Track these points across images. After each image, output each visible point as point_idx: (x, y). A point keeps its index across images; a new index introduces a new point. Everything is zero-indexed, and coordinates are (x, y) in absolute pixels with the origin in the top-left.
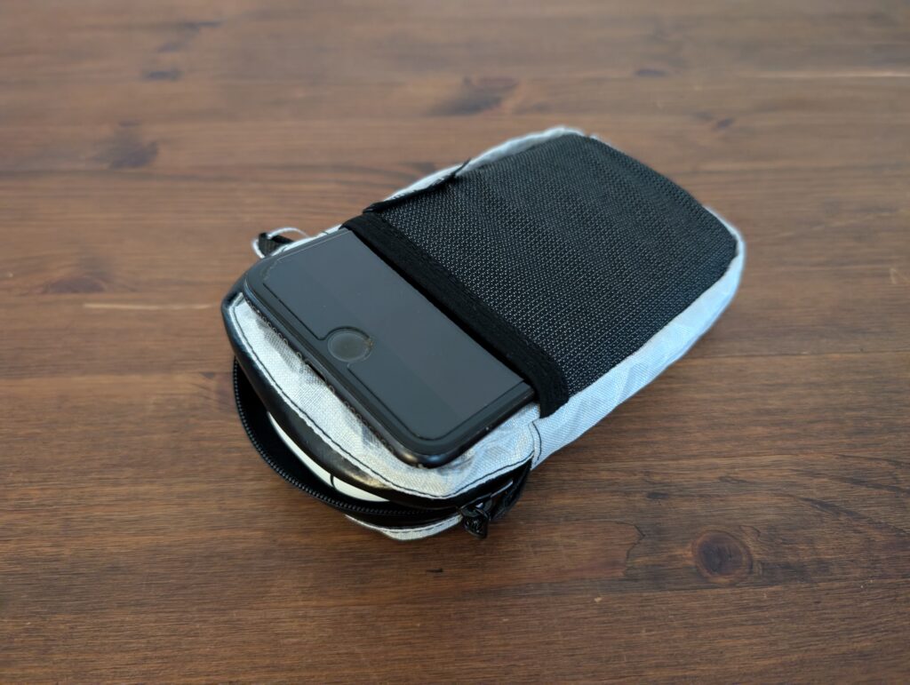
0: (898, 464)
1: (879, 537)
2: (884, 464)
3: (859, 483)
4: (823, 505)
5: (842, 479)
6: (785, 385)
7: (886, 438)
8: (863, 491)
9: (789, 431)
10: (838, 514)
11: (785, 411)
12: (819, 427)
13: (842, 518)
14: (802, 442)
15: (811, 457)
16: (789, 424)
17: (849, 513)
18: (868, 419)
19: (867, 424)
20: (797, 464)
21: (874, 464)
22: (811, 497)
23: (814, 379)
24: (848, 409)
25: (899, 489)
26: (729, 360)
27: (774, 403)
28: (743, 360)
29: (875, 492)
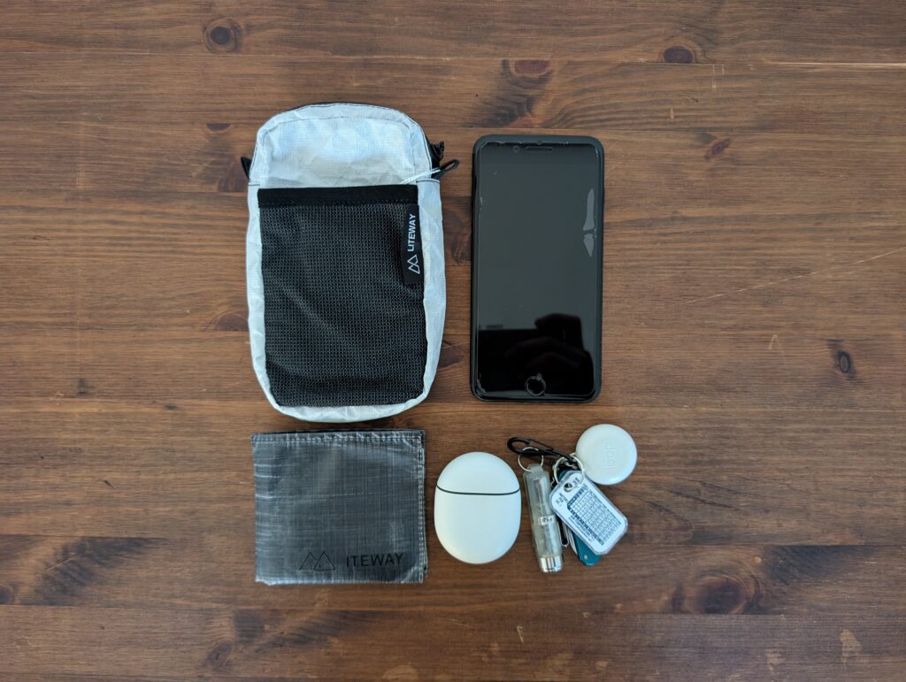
0: (704, 484)
1: (675, 524)
2: (697, 484)
3: (678, 494)
4: (654, 505)
5: (671, 492)
6: (664, 429)
7: (706, 468)
8: (679, 499)
9: (655, 460)
10: (661, 511)
11: (657, 447)
12: (672, 459)
13: (662, 513)
14: (660, 468)
15: (660, 477)
16: (656, 455)
17: (667, 510)
18: (702, 455)
19: (700, 459)
20: (651, 482)
21: (692, 484)
22: (651, 500)
23: (683, 426)
24: (694, 448)
25: (698, 499)
26: (638, 409)
27: (655, 442)
28: (646, 410)
29: (685, 499)
